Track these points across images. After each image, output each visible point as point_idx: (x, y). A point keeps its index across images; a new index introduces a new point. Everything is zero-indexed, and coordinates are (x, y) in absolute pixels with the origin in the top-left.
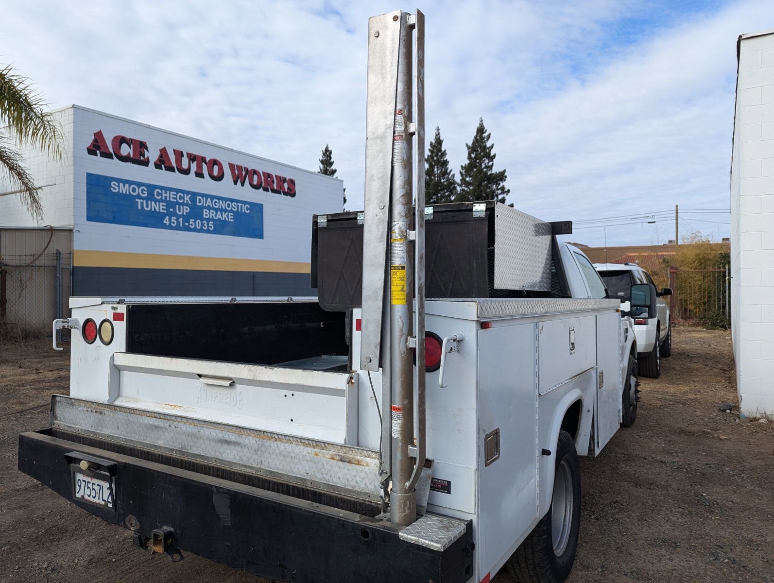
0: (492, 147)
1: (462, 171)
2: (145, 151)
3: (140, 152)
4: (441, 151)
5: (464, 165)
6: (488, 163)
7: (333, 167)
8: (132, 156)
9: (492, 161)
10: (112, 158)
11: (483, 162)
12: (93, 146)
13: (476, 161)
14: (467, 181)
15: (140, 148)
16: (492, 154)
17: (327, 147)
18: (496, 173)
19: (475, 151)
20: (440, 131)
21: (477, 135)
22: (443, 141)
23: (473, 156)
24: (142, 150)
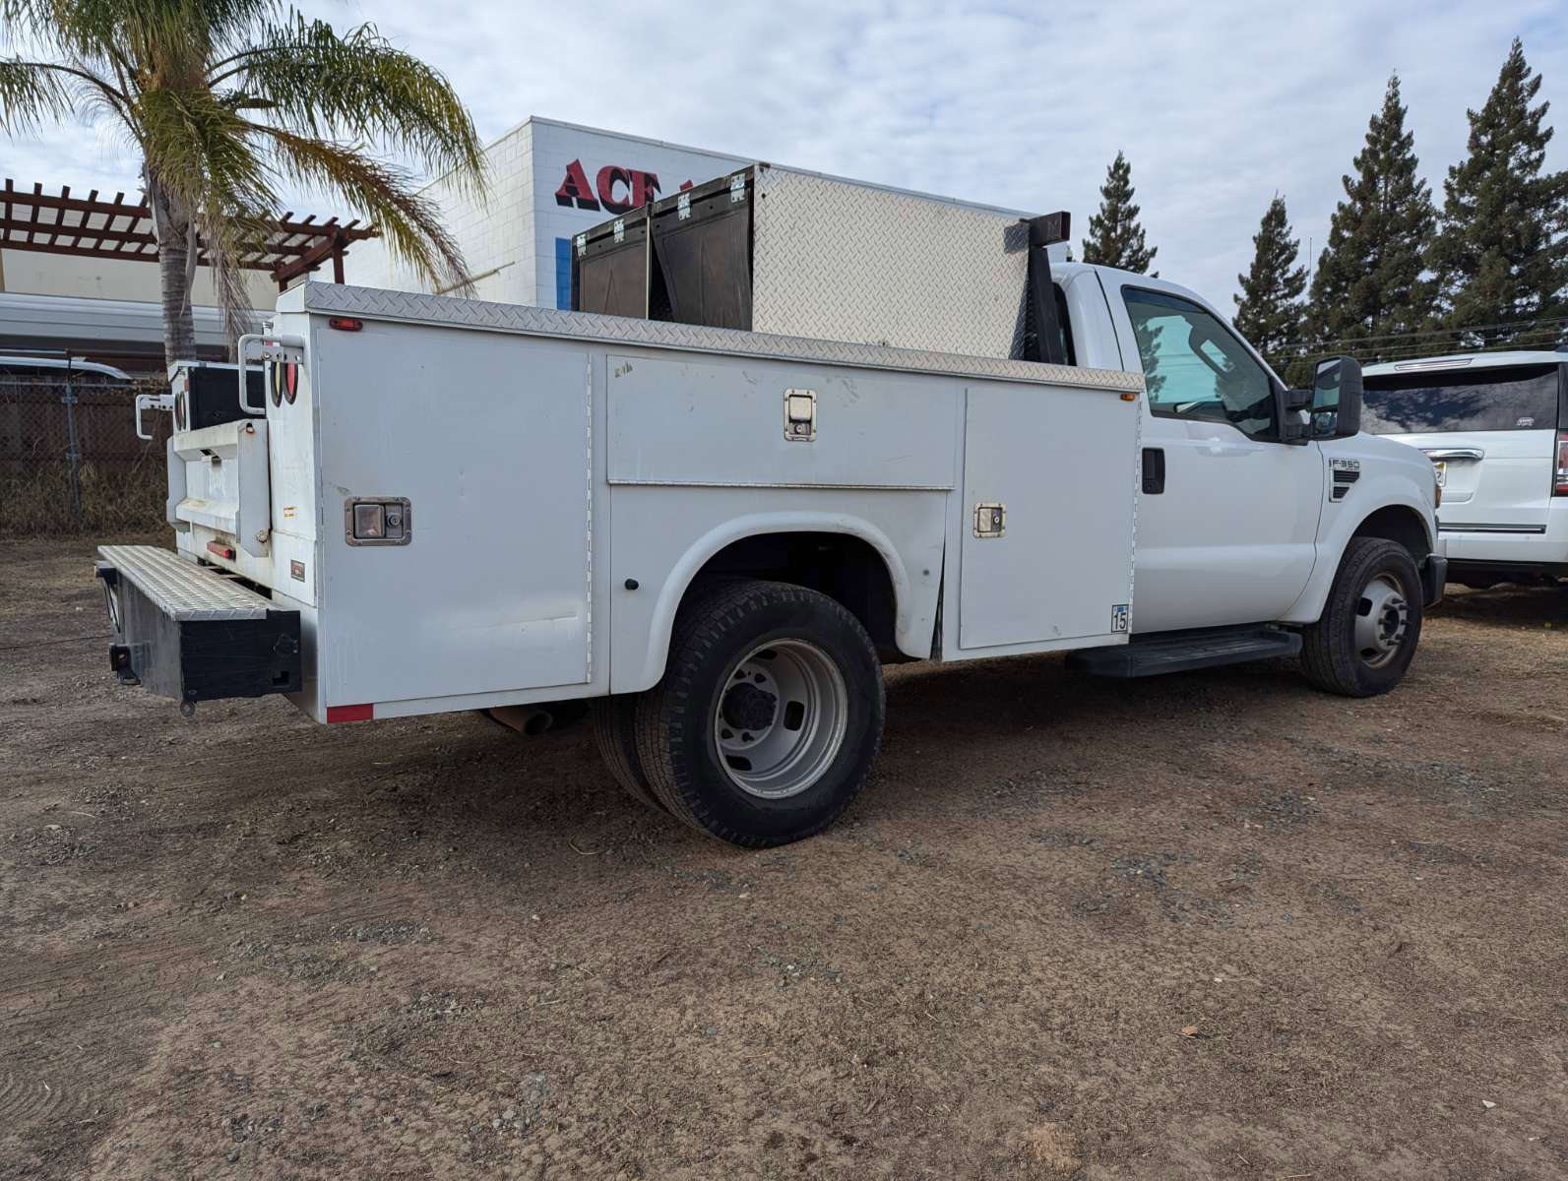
0: (1544, 110)
1: (1450, 180)
2: (655, 191)
3: (646, 194)
4: (1400, 136)
5: (1457, 166)
6: (1529, 152)
7: (1132, 203)
8: (631, 202)
9: (1541, 147)
10: (598, 209)
11: (1513, 154)
12: (567, 190)
13: (1492, 154)
14: (1464, 205)
15: (646, 186)
16: (1542, 129)
17: (1120, 158)
18: (1549, 176)
19: (1492, 126)
20: (1399, 88)
21: (1500, 87)
22: (1405, 112)
23: (1484, 139)
24: (649, 190)
